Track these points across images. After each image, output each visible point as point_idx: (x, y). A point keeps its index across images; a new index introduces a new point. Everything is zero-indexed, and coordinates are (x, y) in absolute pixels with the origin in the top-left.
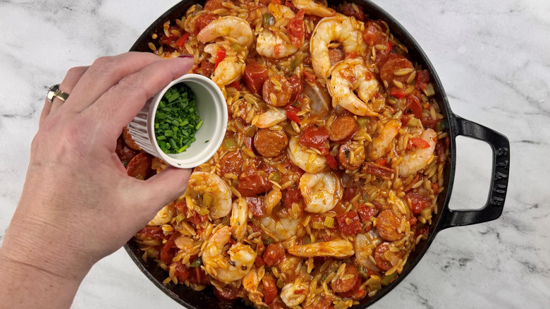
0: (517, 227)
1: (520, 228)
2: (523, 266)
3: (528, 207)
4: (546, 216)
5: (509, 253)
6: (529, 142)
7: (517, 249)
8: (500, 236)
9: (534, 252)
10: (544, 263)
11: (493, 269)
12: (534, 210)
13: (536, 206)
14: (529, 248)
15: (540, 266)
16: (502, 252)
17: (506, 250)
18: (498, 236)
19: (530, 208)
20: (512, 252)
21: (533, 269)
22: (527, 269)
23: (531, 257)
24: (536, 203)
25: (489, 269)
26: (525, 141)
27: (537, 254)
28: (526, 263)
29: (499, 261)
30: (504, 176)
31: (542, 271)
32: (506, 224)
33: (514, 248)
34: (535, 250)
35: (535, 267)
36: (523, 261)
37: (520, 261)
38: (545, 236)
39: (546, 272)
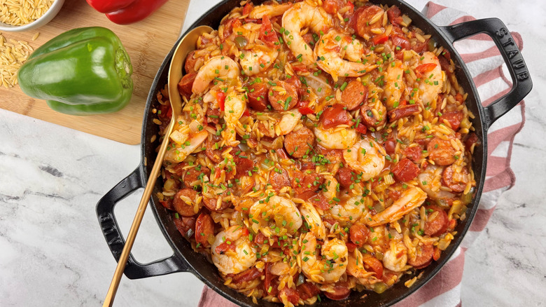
0: (505, 224)
1: (508, 226)
2: (509, 261)
3: (516, 205)
4: (532, 215)
5: (497, 248)
6: (520, 145)
7: (504, 245)
8: (489, 232)
9: (520, 249)
10: (528, 260)
11: (481, 263)
12: (521, 209)
13: (524, 206)
14: (516, 245)
15: (525, 262)
16: (490, 247)
17: (494, 245)
18: (487, 231)
19: (518, 207)
20: (499, 247)
21: (518, 265)
22: (512, 264)
23: (517, 254)
24: (523, 203)
25: (477, 262)
26: (516, 144)
27: (522, 251)
28: (512, 259)
29: (487, 255)
31: (527, 268)
32: (495, 221)
33: (501, 243)
34: (521, 247)
35: (520, 263)
36: (509, 256)
37: (505, 257)
38: (531, 235)
39: (530, 269)
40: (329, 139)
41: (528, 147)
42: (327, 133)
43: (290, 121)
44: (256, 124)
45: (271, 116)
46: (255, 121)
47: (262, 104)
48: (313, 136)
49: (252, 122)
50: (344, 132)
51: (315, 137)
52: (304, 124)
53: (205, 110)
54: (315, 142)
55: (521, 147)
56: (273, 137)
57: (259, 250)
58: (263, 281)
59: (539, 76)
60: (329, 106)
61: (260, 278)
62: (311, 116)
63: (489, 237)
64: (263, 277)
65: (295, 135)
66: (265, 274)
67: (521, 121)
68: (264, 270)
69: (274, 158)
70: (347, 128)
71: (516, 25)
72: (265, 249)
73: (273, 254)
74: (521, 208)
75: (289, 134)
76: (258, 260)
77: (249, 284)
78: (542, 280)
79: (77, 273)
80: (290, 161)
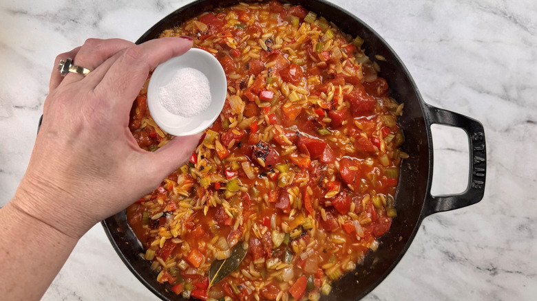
1: (443, 223)
2: (444, 255)
5: (432, 243)
6: (452, 150)
7: (440, 240)
8: (426, 229)
9: (454, 243)
10: (462, 253)
11: (419, 257)
14: (450, 240)
15: (458, 255)
16: (427, 242)
17: (430, 241)
18: (424, 228)
20: (435, 242)
21: (452, 257)
22: (447, 257)
23: (451, 247)
25: (415, 256)
26: (449, 149)
27: (456, 245)
28: (447, 253)
29: (424, 250)
30: (483, 160)
31: (460, 260)
33: (437, 239)
34: (455, 241)
35: (454, 256)
36: (444, 250)
37: (441, 251)
38: (463, 231)
39: (464, 261)
41: (460, 151)
55: (453, 152)
59: (470, 87)
63: (425, 234)
71: (448, 41)
78: (475, 271)
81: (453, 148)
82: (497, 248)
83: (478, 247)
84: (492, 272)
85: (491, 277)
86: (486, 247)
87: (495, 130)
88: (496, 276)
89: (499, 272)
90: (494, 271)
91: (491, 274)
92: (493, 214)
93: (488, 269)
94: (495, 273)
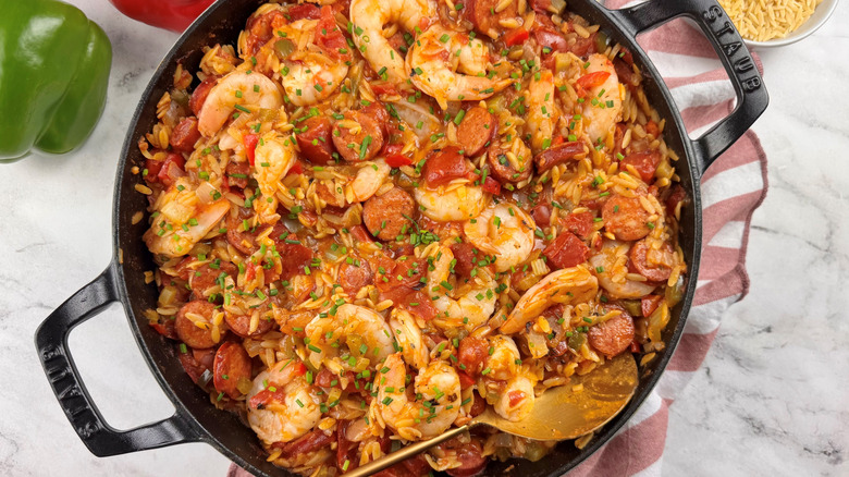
0: (737, 361)
1: (742, 363)
2: (744, 424)
3: (756, 329)
4: (783, 346)
5: (723, 401)
7: (736, 395)
8: (711, 374)
9: (762, 402)
10: (776, 421)
11: (698, 426)
12: (765, 335)
13: (769, 330)
14: (755, 395)
15: (770, 424)
16: (713, 398)
17: (719, 396)
18: (708, 373)
19: (759, 332)
20: (729, 400)
21: (759, 429)
22: (750, 427)
23: (758, 410)
24: (768, 325)
25: (691, 424)
26: (755, 227)
27: (766, 405)
28: (749, 419)
29: (707, 413)
31: (774, 434)
32: (721, 356)
33: (731, 393)
34: (765, 398)
35: (763, 426)
36: (745, 415)
37: (739, 416)
38: (780, 379)
39: (781, 436)
40: (440, 204)
41: (775, 232)
42: (434, 195)
43: (372, 178)
44: (314, 186)
45: (338, 171)
46: (311, 180)
47: (322, 151)
48: (411, 202)
49: (306, 184)
50: (462, 190)
51: (416, 205)
52: (396, 184)
53: (223, 164)
54: (417, 211)
55: (763, 232)
56: (342, 206)
57: (324, 398)
58: (335, 452)
60: (435, 150)
61: (328, 446)
62: (406, 169)
63: (710, 383)
64: (334, 445)
65: (380, 202)
66: (336, 440)
67: (761, 187)
68: (335, 433)
69: (348, 241)
70: (467, 185)
72: (334, 395)
73: (349, 405)
74: (765, 333)
75: (370, 199)
76: (323, 416)
77: (309, 458)
78: (800, 455)
79: (13, 442)
80: (372, 246)
81: (763, 226)
82: (842, 413)
83: (806, 410)
84: (832, 457)
85: (831, 466)
86: (822, 410)
87: (839, 196)
88: (839, 466)
89: (845, 457)
90: (834, 455)
91: (830, 462)
92: (835, 349)
93: (825, 453)
94: (838, 460)
